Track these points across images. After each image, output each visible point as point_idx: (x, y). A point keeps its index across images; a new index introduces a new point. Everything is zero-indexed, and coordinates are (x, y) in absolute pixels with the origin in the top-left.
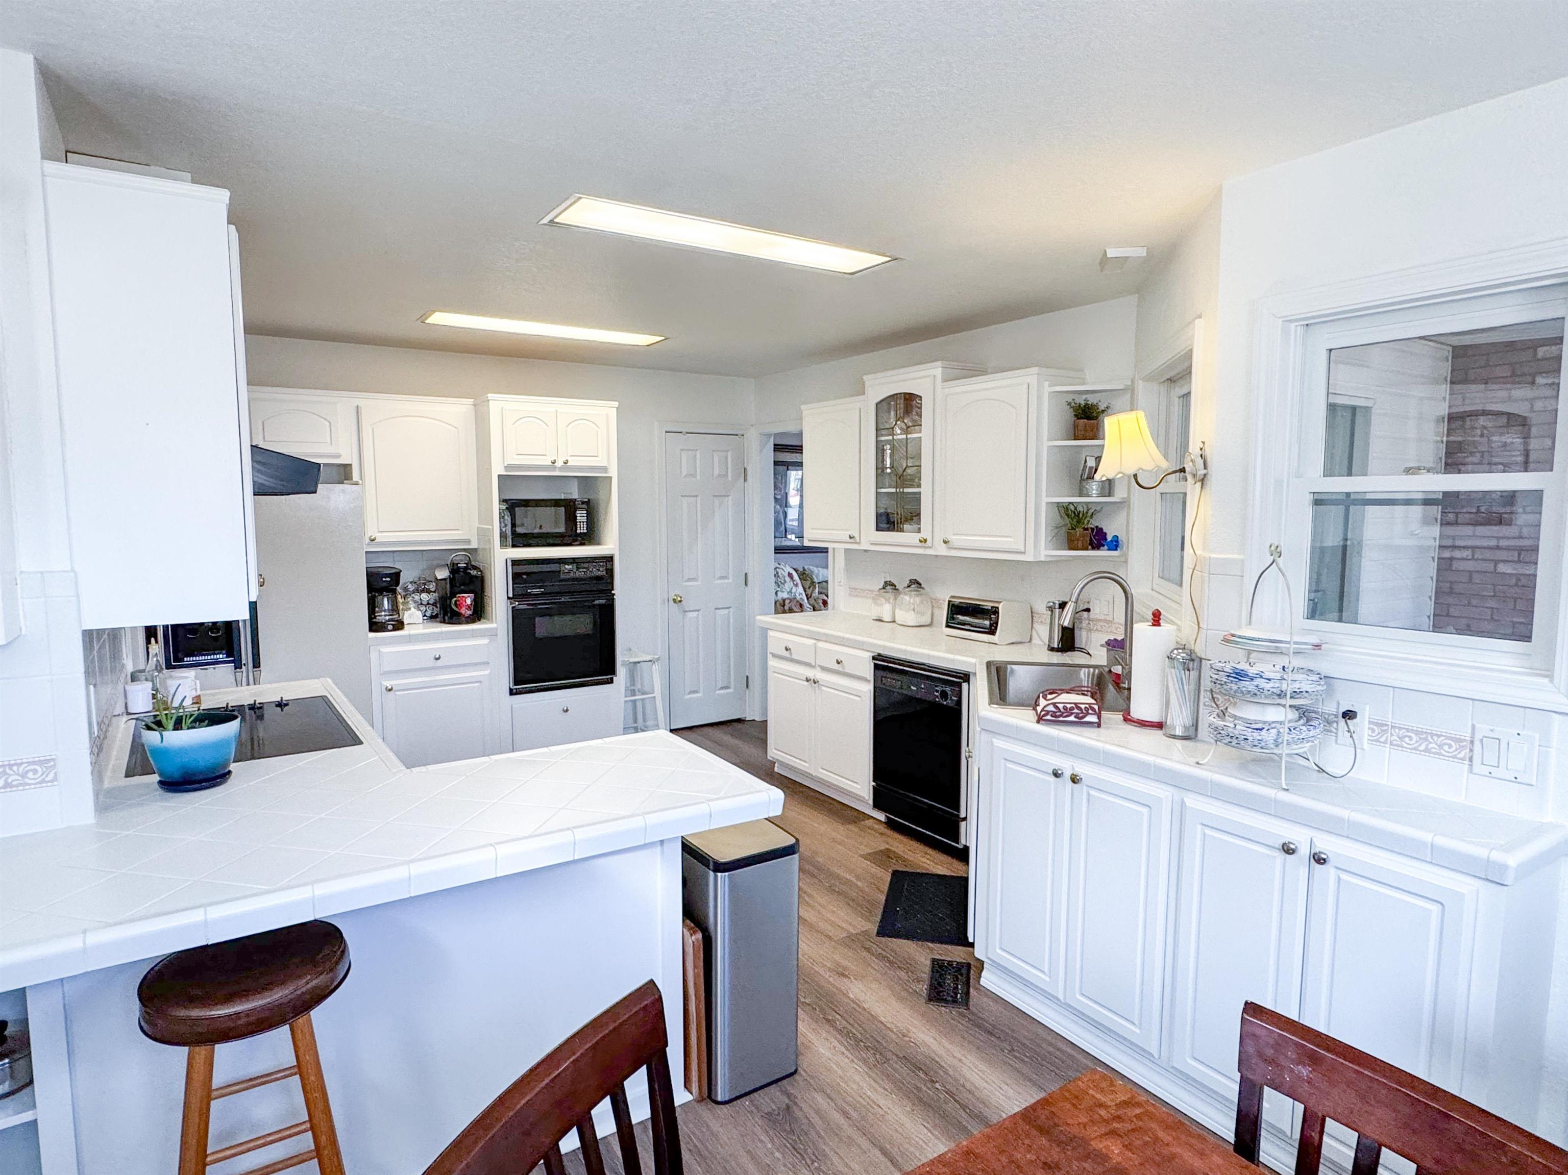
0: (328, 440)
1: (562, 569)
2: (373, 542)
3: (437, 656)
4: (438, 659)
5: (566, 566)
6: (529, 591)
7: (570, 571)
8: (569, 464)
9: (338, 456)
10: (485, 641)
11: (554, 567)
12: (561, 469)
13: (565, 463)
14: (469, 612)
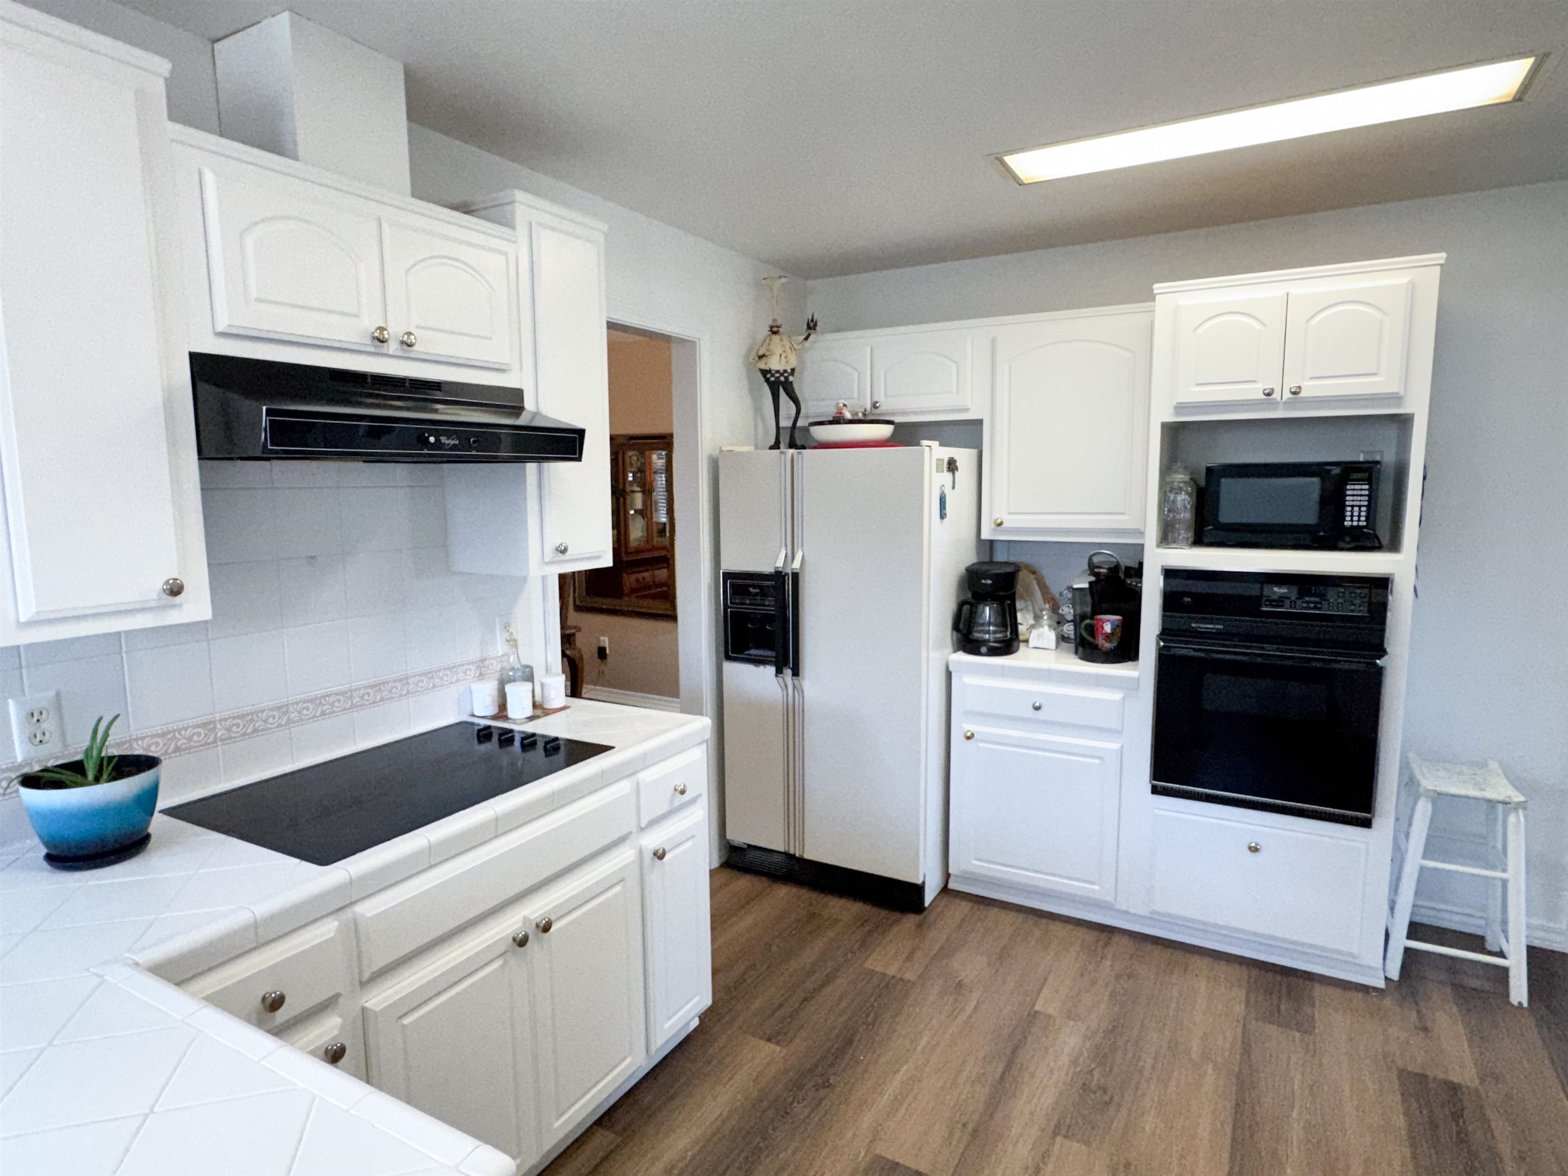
0: (954, 390)
1: (1266, 592)
2: (999, 528)
3: (1037, 704)
4: (1037, 708)
5: (1276, 589)
6: (1193, 625)
7: (1280, 601)
8: (1302, 395)
9: (967, 410)
10: (1117, 696)
11: (1253, 590)
12: (1288, 404)
13: (1294, 393)
14: (1107, 645)
